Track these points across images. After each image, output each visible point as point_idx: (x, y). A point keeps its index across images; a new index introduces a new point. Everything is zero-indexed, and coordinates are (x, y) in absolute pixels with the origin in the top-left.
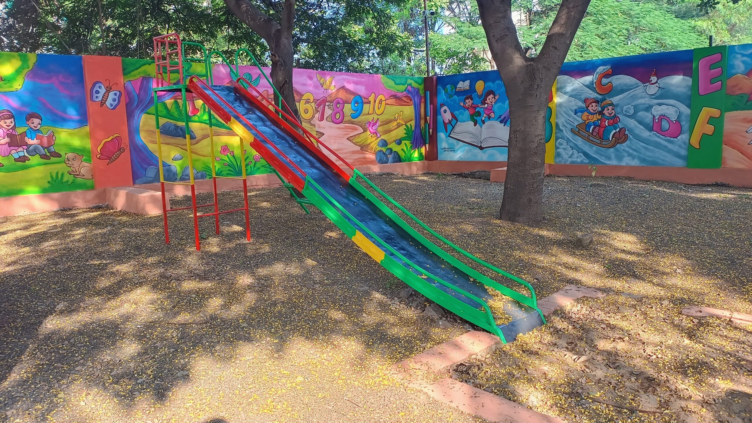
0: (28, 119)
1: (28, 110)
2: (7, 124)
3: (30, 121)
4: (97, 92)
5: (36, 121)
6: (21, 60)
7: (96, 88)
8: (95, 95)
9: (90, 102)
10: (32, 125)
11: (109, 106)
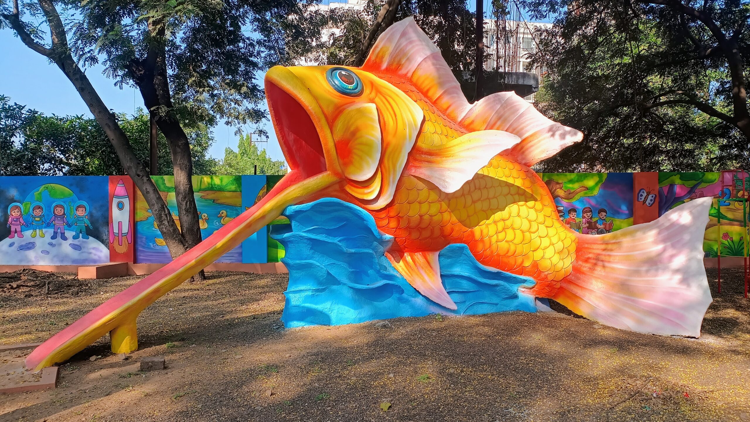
0: (599, 213)
1: (600, 207)
2: (588, 216)
3: (601, 214)
4: (642, 195)
5: (604, 214)
6: (599, 177)
7: (641, 193)
8: (640, 197)
9: (637, 202)
10: (601, 217)
11: (648, 204)
